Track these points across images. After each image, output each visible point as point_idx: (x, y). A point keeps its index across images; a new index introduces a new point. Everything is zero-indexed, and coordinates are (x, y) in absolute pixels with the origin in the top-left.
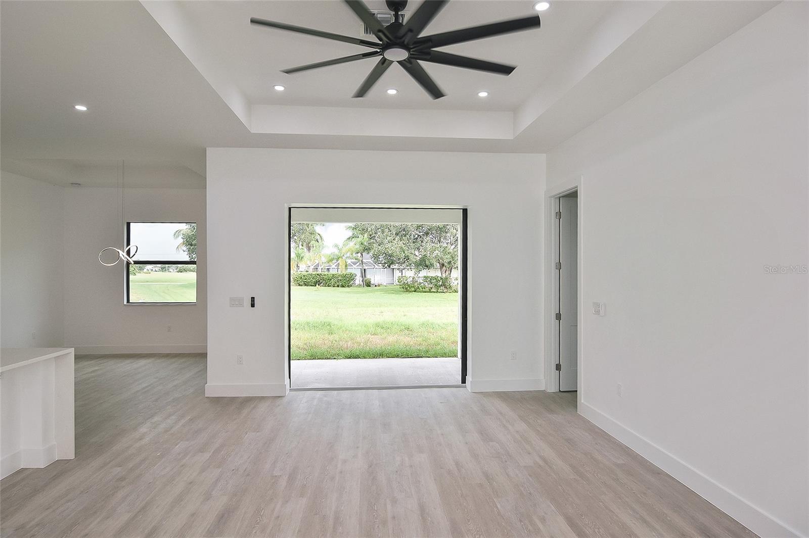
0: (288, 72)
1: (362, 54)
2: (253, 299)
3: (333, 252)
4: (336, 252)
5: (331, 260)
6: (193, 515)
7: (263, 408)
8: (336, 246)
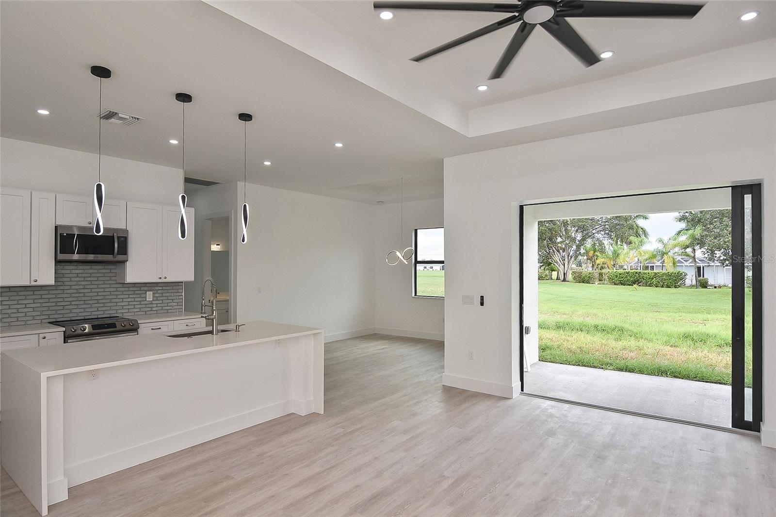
0: (418, 59)
1: (496, 23)
2: (482, 298)
3: (656, 248)
4: (660, 247)
5: (654, 256)
6: (357, 486)
7: (482, 406)
8: (661, 241)
